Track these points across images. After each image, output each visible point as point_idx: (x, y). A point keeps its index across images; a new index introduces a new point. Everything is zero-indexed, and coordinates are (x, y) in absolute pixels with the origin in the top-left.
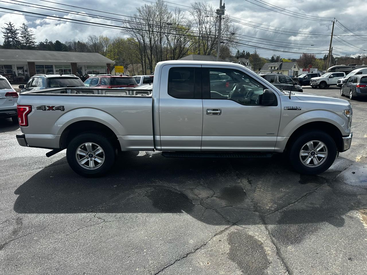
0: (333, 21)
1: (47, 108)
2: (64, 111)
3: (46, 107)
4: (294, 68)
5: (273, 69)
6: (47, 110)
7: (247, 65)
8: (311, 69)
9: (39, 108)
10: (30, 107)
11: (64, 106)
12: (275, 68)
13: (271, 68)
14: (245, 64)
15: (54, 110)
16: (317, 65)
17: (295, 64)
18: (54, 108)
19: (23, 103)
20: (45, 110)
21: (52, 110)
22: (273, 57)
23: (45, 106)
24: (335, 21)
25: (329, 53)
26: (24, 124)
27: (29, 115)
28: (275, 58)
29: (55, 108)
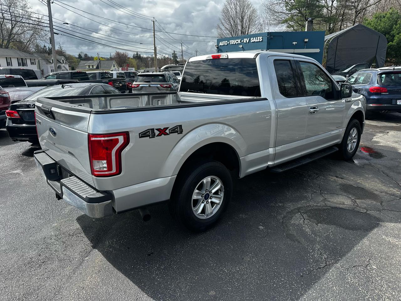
0: (153, 20)
1: (157, 133)
2: (182, 133)
3: (156, 131)
4: (114, 67)
5: (91, 67)
6: (158, 136)
7: (63, 63)
8: (129, 68)
9: (144, 134)
10: (126, 135)
11: (181, 126)
12: (93, 67)
13: (89, 67)
14: (60, 61)
15: (168, 134)
16: (132, 64)
17: (114, 63)
18: (167, 131)
19: (113, 130)
20: (154, 136)
21: (165, 135)
22: (79, 54)
23: (153, 129)
24: (155, 21)
25: (154, 52)
26: (114, 171)
27: (124, 153)
28: (83, 56)
29: (169, 130)
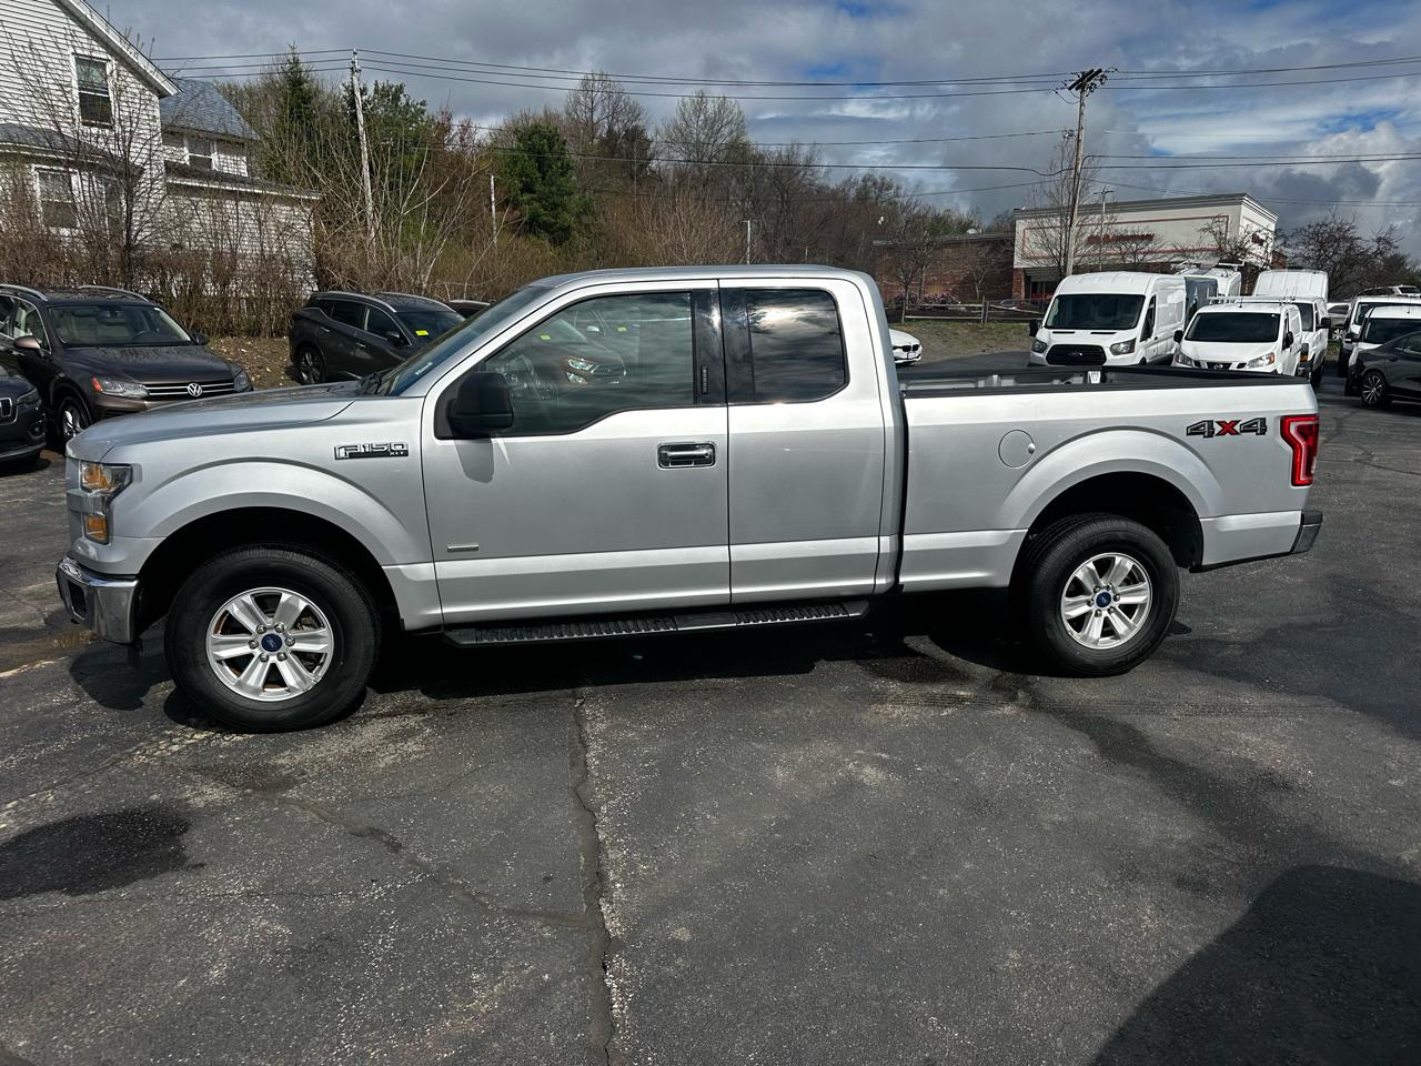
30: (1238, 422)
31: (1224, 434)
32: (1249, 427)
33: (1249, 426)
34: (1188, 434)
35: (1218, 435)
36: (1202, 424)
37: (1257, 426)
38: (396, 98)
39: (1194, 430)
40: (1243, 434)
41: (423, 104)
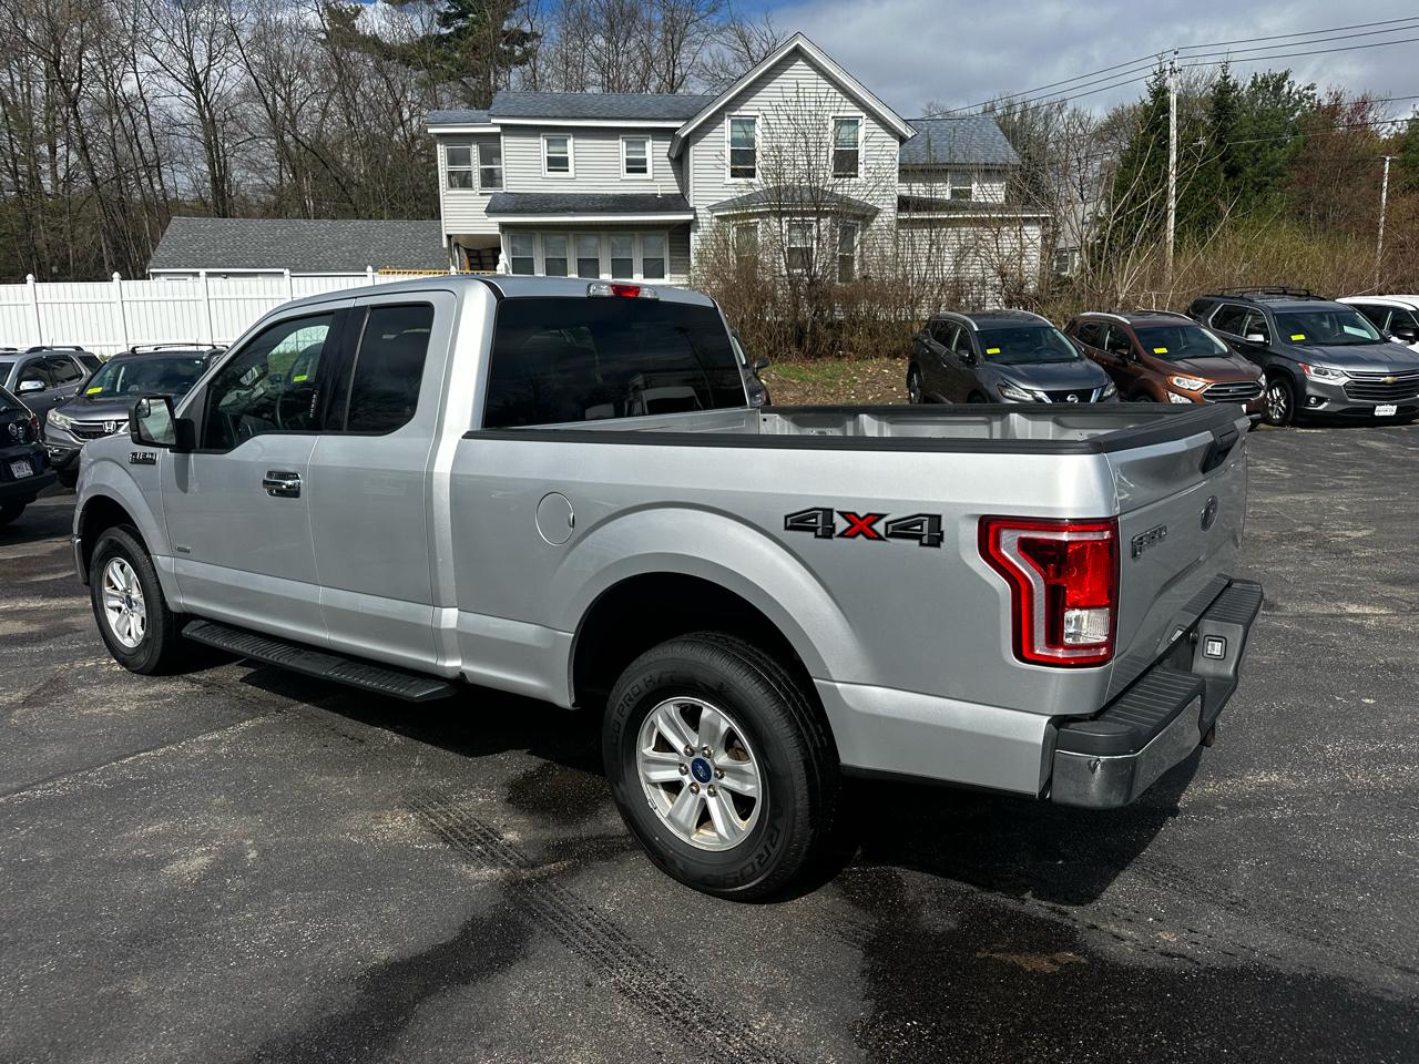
30: (882, 516)
31: (854, 536)
32: (905, 529)
33: (906, 527)
34: (787, 528)
35: (842, 535)
36: (812, 513)
37: (925, 529)
38: (1278, 87)
39: (798, 522)
40: (891, 540)
41: (1312, 87)
